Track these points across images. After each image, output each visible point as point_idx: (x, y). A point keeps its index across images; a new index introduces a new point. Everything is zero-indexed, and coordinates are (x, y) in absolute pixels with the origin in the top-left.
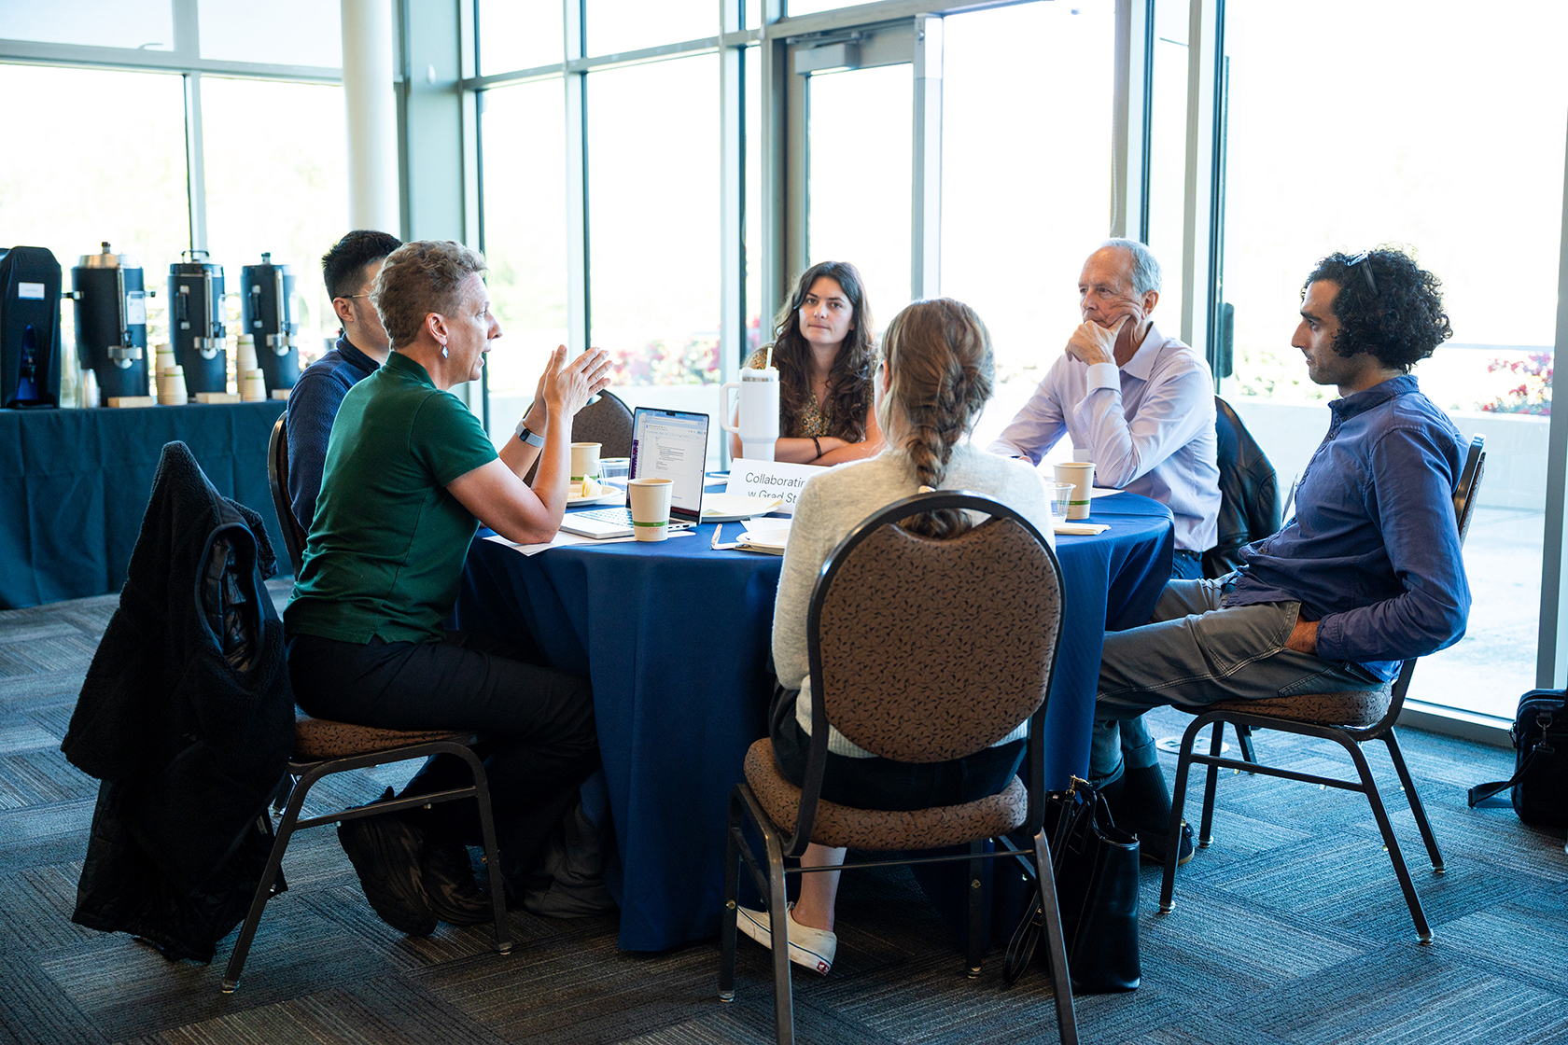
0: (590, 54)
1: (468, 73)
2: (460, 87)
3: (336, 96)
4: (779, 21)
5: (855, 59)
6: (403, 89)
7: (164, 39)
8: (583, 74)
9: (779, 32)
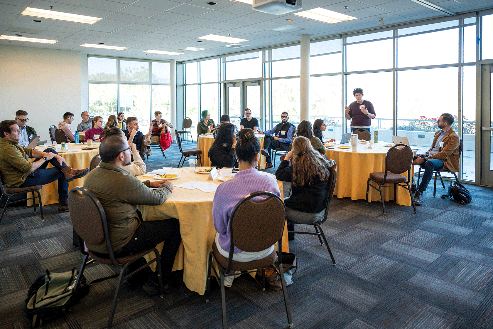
0: (201, 83)
1: (184, 84)
2: (183, 85)
3: (169, 87)
4: (225, 81)
5: (234, 86)
6: (177, 85)
7: (147, 80)
8: (200, 85)
9: (225, 82)
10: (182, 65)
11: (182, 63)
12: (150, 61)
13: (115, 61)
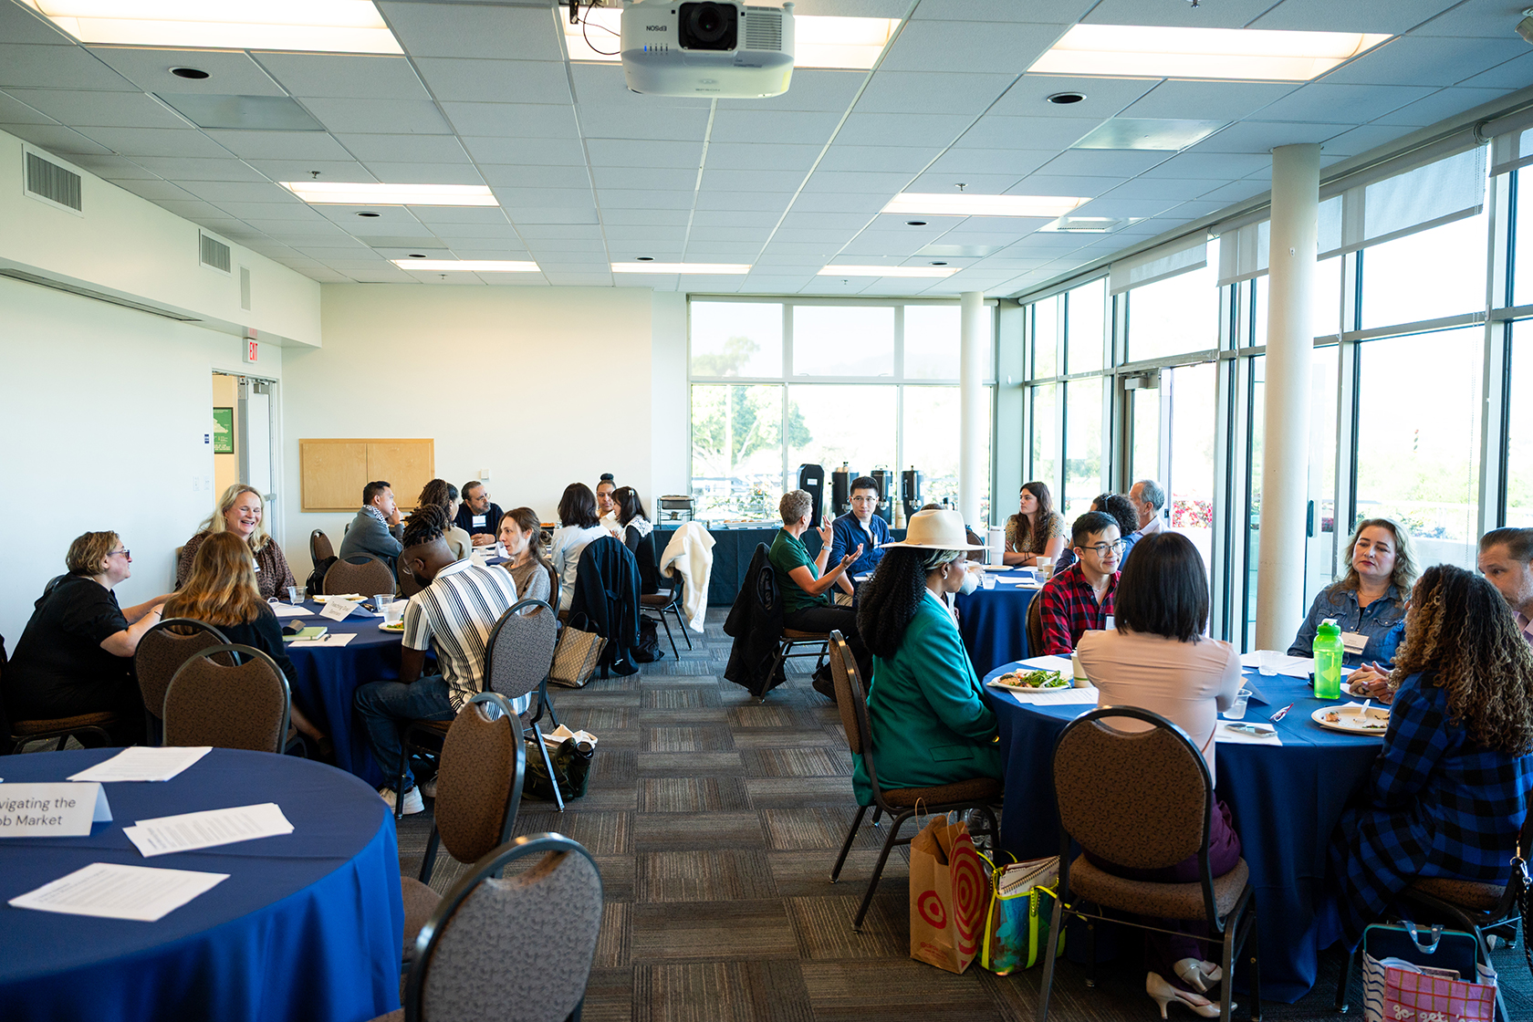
0: (1067, 374)
1: (1028, 378)
2: (1024, 385)
4: (1123, 365)
5: (1147, 385)
6: (996, 387)
7: (891, 372)
8: (1065, 382)
9: (1121, 370)
10: (1022, 309)
11: (1021, 301)
12: (898, 303)
13: (778, 308)
